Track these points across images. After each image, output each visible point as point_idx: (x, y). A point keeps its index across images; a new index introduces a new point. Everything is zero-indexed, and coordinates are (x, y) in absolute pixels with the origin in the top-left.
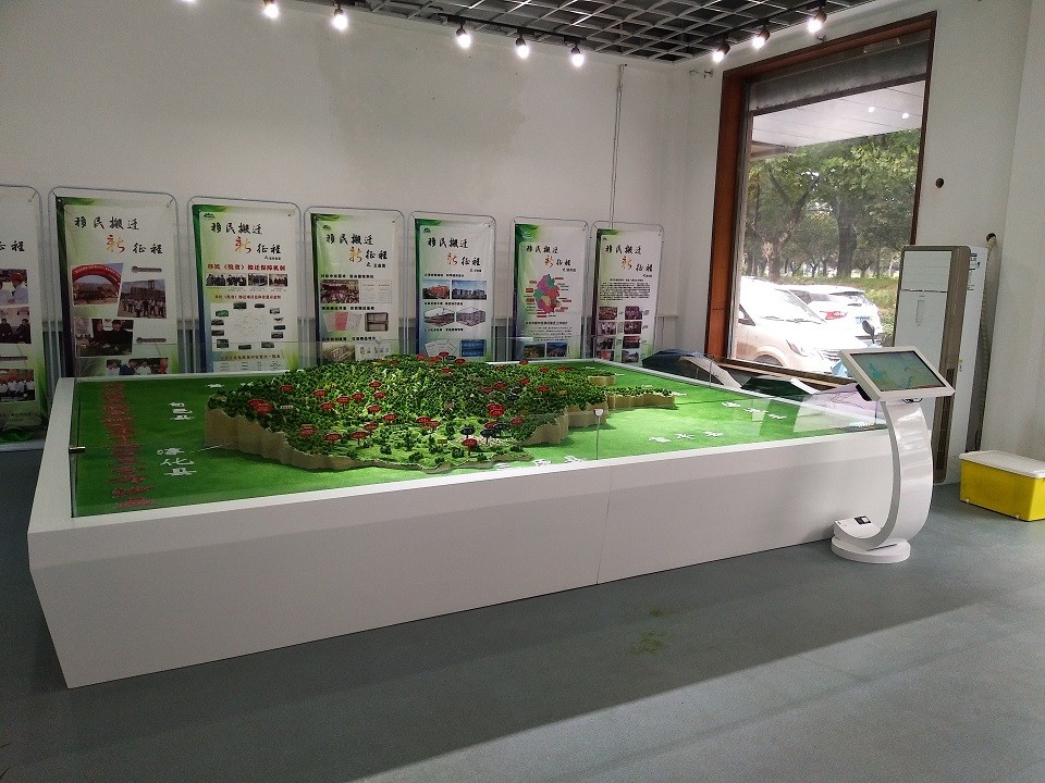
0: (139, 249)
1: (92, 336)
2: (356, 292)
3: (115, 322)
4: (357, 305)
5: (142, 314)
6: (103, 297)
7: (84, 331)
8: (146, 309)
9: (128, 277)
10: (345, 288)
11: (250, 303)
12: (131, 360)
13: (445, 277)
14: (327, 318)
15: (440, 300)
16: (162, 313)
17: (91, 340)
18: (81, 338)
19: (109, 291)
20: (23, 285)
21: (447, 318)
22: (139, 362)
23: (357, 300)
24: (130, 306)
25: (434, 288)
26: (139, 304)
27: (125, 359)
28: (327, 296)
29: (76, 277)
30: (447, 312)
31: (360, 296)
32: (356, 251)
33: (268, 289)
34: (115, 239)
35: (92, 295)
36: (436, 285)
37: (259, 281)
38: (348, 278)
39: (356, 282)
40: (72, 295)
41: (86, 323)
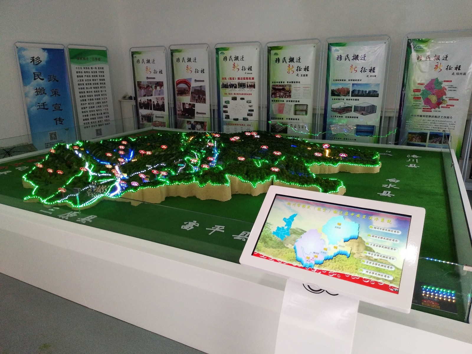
0: (197, 71)
1: (182, 110)
2: (290, 91)
3: (190, 104)
4: (290, 99)
5: (198, 101)
6: (185, 93)
7: (180, 108)
8: (199, 99)
9: (193, 84)
10: (283, 89)
11: (239, 97)
12: (195, 122)
13: (347, 82)
14: (274, 107)
15: (342, 97)
16: (204, 101)
17: (182, 112)
18: (179, 111)
19: (187, 90)
20: (162, 88)
21: (347, 109)
22: (197, 123)
23: (290, 96)
24: (194, 97)
25: (338, 89)
26: (197, 96)
27: (192, 121)
28: (274, 94)
29: (178, 84)
30: (347, 105)
31: (292, 94)
32: (291, 67)
33: (247, 90)
34: (189, 68)
35: (182, 92)
36: (340, 87)
37: (242, 85)
38: (286, 83)
39: (290, 86)
40: (176, 92)
41: (180, 104)
